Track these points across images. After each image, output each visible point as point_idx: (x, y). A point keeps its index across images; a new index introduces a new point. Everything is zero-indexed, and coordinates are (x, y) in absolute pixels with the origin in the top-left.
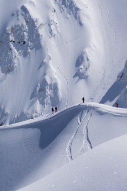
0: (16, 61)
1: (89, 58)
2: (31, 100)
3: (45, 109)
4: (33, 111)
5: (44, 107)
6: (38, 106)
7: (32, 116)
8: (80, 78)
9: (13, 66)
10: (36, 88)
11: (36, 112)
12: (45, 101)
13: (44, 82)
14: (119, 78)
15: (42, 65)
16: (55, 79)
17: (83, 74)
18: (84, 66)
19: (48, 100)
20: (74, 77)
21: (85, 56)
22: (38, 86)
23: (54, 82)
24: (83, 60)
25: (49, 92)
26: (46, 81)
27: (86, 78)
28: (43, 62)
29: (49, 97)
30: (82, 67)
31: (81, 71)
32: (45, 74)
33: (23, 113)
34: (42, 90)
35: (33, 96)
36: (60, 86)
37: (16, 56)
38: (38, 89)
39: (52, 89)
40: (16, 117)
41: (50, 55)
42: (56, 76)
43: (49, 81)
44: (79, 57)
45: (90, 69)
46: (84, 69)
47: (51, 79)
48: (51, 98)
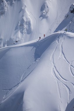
0: (6, 8)
1: (48, 6)
2: (15, 31)
3: (23, 36)
4: (17, 37)
5: (23, 35)
6: (19, 34)
7: (16, 40)
8: (43, 18)
9: (4, 11)
10: (18, 24)
11: (18, 38)
12: (24, 31)
13: (23, 21)
14: (66, 18)
15: (21, 10)
16: (29, 19)
17: (45, 15)
18: (45, 11)
19: (25, 31)
20: (40, 17)
21: (46, 5)
22: (19, 23)
23: (28, 20)
24: (45, 7)
25: (25, 26)
26: (24, 20)
27: (47, 18)
28: (22, 9)
29: (26, 29)
30: (44, 11)
31: (44, 14)
32: (23, 16)
33: (11, 38)
34: (22, 25)
35: (16, 28)
36: (32, 23)
37: (6, 6)
38: (19, 24)
39: (27, 24)
40: (7, 41)
41: (25, 5)
42: (29, 17)
43: (25, 20)
44: (42, 6)
45: (49, 12)
46: (45, 13)
47: (27, 19)
48: (27, 30)
